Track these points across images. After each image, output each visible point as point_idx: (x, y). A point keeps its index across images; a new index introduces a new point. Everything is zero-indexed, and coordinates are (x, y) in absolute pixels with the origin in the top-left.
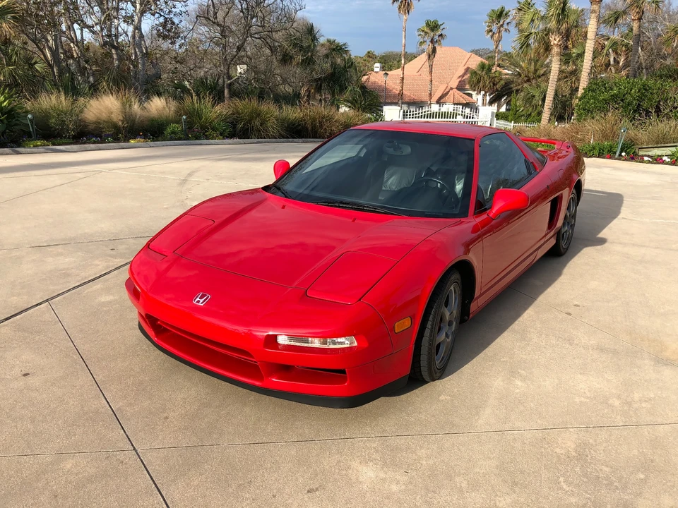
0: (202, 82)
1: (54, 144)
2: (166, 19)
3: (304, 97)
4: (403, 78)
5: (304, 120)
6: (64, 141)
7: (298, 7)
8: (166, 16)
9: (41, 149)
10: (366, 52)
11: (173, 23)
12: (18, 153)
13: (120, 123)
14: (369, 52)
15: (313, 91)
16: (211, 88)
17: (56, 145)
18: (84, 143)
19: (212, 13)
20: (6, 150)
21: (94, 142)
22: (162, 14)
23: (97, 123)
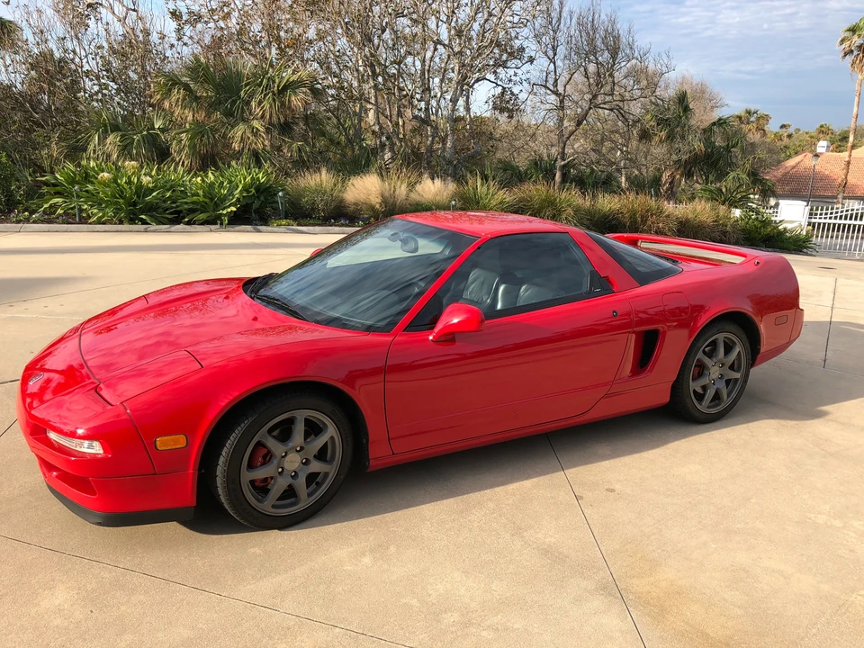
0: (536, 164)
1: (299, 225)
2: (504, 88)
3: (664, 185)
4: (849, 163)
5: (622, 213)
6: (311, 222)
7: (664, 69)
8: (505, 86)
9: (282, 229)
10: (818, 126)
11: (512, 93)
12: (259, 231)
13: (378, 206)
14: (822, 126)
15: (678, 177)
16: (546, 171)
17: (301, 225)
18: (331, 226)
19: (551, 81)
20: (249, 227)
21: (342, 225)
22: (499, 83)
23: (356, 204)
